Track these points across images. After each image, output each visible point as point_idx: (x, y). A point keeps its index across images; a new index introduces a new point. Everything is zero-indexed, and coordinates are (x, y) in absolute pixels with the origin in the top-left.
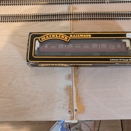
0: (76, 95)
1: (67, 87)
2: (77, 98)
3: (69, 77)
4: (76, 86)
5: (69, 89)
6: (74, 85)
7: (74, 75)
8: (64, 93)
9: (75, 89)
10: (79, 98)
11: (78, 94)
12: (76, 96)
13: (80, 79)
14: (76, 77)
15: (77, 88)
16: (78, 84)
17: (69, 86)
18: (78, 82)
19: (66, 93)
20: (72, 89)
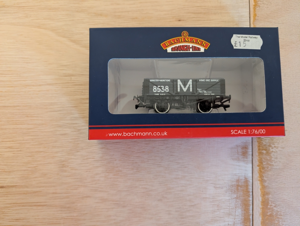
0: (261, 206)
1: (238, 181)
2: (264, 214)
3: (244, 152)
4: (262, 181)
5: (241, 186)
6: (256, 175)
7: (259, 146)
8: (228, 198)
9: (260, 187)
10: (271, 215)
11: (268, 204)
12: (263, 208)
13: (276, 158)
14: (264, 152)
15: (266, 184)
16: (268, 173)
17: (242, 180)
18: (269, 169)
19: (234, 199)
20: (252, 187)
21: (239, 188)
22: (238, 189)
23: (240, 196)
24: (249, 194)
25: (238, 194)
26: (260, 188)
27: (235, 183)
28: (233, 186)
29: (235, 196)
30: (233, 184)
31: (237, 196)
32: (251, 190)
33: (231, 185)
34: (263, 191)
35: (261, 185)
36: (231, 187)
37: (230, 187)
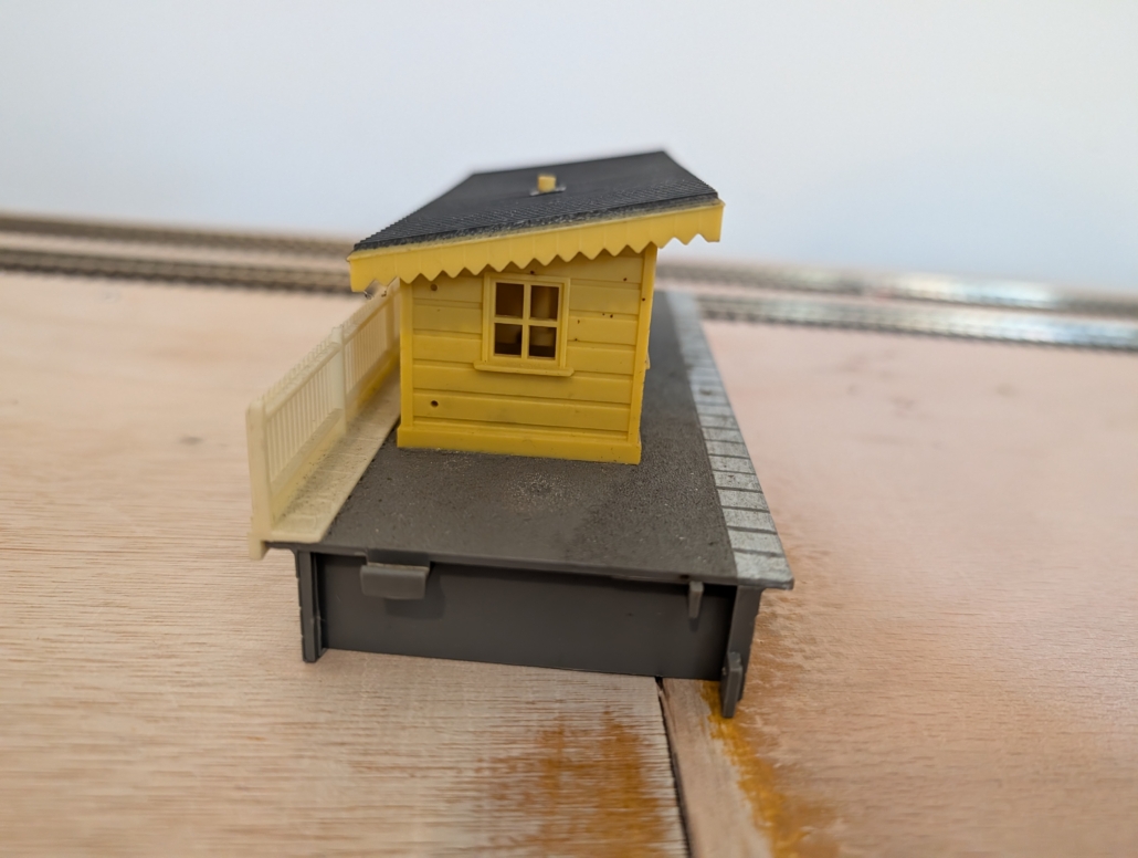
4: (744, 739)
13: (811, 641)
16: (777, 700)
17: (586, 732)
18: (776, 683)
19: (516, 844)
20: (669, 773)
21: (565, 777)
22: (557, 786)
23: (572, 831)
24: (658, 819)
25: (552, 813)
26: (738, 777)
27: (530, 748)
28: (513, 769)
29: (532, 826)
30: (515, 753)
31: (545, 829)
32: (671, 793)
33: (501, 761)
34: (763, 795)
35: (742, 763)
36: (494, 769)
37: (487, 773)
